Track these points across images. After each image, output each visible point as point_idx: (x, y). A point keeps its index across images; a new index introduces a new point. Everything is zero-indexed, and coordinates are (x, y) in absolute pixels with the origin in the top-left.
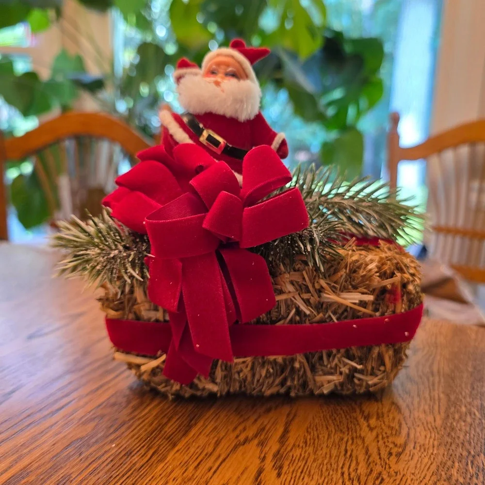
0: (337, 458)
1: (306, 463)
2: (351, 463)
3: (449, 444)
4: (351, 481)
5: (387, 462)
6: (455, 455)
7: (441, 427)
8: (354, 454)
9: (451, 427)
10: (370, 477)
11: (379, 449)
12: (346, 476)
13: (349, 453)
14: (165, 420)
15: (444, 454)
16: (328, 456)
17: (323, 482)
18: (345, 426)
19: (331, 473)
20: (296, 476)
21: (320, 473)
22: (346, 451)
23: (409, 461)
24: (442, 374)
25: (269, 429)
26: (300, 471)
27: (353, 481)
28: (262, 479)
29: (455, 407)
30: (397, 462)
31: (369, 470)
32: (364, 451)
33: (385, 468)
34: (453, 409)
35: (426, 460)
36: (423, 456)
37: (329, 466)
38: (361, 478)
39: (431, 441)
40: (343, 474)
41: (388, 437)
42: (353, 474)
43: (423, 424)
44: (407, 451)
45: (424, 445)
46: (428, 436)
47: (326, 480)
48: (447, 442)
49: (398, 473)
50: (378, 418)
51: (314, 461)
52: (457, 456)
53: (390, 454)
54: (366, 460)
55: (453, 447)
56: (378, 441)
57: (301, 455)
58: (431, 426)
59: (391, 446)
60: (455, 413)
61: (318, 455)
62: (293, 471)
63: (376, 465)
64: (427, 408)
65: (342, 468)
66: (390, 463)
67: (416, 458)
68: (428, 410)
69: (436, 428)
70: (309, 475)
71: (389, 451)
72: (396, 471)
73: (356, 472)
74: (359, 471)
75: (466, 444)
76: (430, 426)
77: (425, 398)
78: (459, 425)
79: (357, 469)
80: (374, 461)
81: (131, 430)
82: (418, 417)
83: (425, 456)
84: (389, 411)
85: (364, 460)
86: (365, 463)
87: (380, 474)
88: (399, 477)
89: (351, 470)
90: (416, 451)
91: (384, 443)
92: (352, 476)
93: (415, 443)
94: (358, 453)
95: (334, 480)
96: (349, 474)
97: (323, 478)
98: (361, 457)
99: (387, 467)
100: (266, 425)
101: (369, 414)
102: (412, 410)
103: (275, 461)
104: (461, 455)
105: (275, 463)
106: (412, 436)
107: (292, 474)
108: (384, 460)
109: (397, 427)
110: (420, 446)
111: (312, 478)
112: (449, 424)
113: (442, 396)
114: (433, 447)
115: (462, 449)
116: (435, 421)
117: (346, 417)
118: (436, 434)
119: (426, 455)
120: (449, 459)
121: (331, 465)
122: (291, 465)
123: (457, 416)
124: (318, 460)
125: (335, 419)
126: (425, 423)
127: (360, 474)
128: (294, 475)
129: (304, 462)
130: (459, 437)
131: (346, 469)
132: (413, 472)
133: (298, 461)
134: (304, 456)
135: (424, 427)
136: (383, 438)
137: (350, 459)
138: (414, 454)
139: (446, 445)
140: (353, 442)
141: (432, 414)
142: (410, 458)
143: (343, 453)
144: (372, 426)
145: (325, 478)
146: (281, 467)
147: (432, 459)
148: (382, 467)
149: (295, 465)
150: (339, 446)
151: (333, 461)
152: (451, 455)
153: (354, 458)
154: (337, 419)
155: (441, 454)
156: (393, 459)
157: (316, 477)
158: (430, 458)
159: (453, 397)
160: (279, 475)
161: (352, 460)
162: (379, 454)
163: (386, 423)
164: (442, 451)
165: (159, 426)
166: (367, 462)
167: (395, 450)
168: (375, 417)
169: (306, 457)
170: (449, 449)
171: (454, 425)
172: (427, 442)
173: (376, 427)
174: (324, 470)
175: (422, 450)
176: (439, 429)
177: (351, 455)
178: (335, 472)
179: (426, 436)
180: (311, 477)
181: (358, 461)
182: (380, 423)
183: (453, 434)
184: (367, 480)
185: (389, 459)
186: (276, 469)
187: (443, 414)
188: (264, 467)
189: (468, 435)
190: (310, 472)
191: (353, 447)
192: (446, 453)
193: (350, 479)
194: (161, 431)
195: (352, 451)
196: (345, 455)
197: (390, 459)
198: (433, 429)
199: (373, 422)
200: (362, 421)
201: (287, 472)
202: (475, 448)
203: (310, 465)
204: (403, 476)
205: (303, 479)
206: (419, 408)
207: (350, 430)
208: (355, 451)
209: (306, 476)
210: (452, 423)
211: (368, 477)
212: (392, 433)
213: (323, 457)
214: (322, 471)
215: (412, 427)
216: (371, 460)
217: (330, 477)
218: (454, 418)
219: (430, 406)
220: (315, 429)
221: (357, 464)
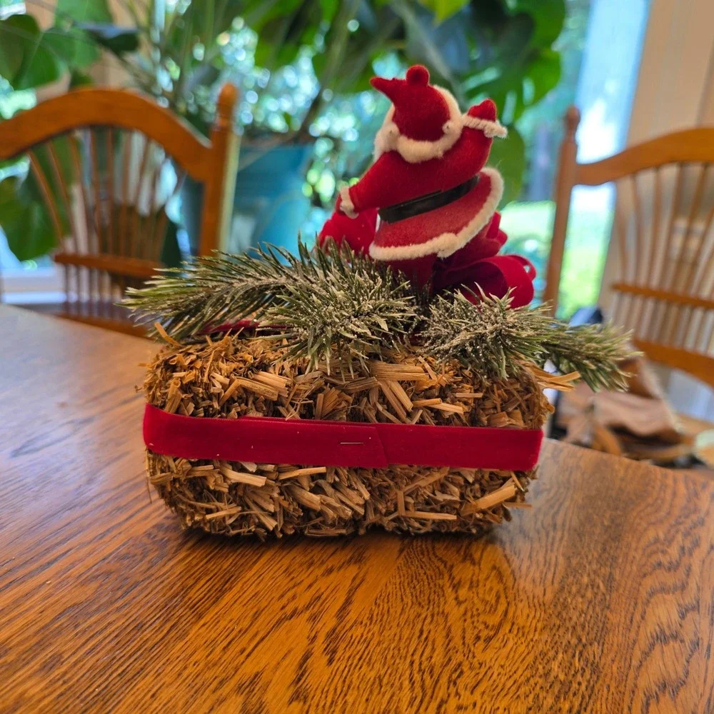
0: (408, 641)
1: (367, 647)
2: (425, 648)
3: (557, 627)
4: (421, 673)
5: (472, 649)
6: (561, 643)
7: (551, 603)
8: (431, 639)
9: (563, 604)
10: (446, 669)
11: (464, 631)
12: (416, 665)
13: (424, 636)
14: (191, 582)
15: (547, 641)
16: (397, 638)
17: (386, 673)
18: (426, 598)
19: (398, 661)
20: (351, 665)
21: (383, 661)
22: (421, 632)
23: (500, 648)
24: (567, 527)
25: (326, 599)
26: (358, 657)
27: (423, 673)
28: (309, 666)
29: (574, 577)
30: (484, 650)
31: (447, 660)
32: (444, 633)
33: (468, 657)
34: (571, 579)
35: (522, 648)
36: (519, 642)
37: (396, 652)
38: (435, 670)
39: (534, 622)
40: (412, 663)
41: (479, 615)
42: (425, 664)
43: (528, 598)
44: (500, 635)
45: (523, 627)
46: (531, 616)
47: (389, 671)
48: (554, 625)
49: (484, 665)
50: (471, 587)
51: (379, 643)
52: (564, 644)
53: (478, 638)
54: (445, 645)
55: (562, 631)
56: (465, 620)
57: (362, 636)
58: (538, 601)
59: (481, 627)
60: (573, 584)
61: (384, 636)
62: (349, 657)
63: (457, 652)
64: (537, 575)
65: (412, 655)
66: (475, 651)
67: (510, 644)
68: (539, 580)
69: (544, 605)
70: (369, 663)
71: (477, 635)
72: (481, 661)
73: (430, 661)
74: (433, 660)
75: (579, 629)
76: (536, 601)
77: (537, 561)
78: (574, 602)
79: (431, 657)
80: (455, 647)
81: (144, 594)
82: (524, 588)
83: (522, 643)
84: (487, 578)
85: (442, 645)
86: (443, 650)
87: (460, 665)
88: (483, 670)
89: (424, 658)
90: (511, 636)
91: (473, 623)
92: (423, 667)
93: (513, 624)
94: (437, 635)
95: (400, 671)
96: (421, 664)
97: (386, 667)
98: (440, 641)
99: (471, 655)
100: (323, 594)
101: (459, 582)
102: (517, 578)
103: (328, 642)
104: (569, 642)
105: (328, 645)
106: (510, 615)
107: (348, 661)
108: (468, 646)
109: (493, 602)
110: (518, 629)
111: (373, 667)
112: (561, 600)
113: (561, 560)
114: (535, 631)
115: (572, 635)
116: (544, 595)
117: (429, 584)
118: (543, 613)
119: (523, 641)
120: (552, 648)
121: (399, 650)
122: (347, 649)
123: (574, 589)
124: (383, 643)
125: (414, 587)
126: (531, 598)
127: (435, 664)
128: (350, 662)
129: (365, 645)
130: (570, 619)
131: (417, 657)
132: (502, 664)
133: (358, 643)
134: (367, 638)
135: (529, 603)
136: (472, 616)
137: (425, 644)
138: (508, 639)
139: (551, 629)
140: (432, 621)
141: (542, 584)
142: (503, 644)
143: (417, 634)
144: (461, 599)
145: (388, 668)
146: (334, 652)
147: (530, 647)
148: (464, 656)
149: (352, 649)
150: (414, 626)
151: (402, 645)
152: (556, 643)
153: (430, 643)
154: (417, 587)
155: (544, 641)
156: (481, 644)
157: (377, 666)
158: (527, 646)
159: (574, 562)
160: (330, 662)
161: (427, 645)
162: (464, 638)
163: (480, 596)
164: (545, 636)
165: (183, 589)
166: (446, 648)
167: (484, 634)
168: (467, 587)
169: (368, 639)
170: (555, 635)
171: (568, 602)
172: (529, 624)
173: (466, 600)
174: (389, 657)
175: (520, 634)
176: (547, 607)
177: (427, 638)
178: (403, 660)
179: (528, 616)
180: (371, 665)
181: (435, 647)
182: (472, 595)
183: (564, 615)
184: (441, 673)
185: (474, 644)
186: (327, 654)
187: (556, 585)
188: (313, 651)
189: (583, 615)
190: (370, 659)
191: (432, 627)
192: (549, 640)
193: (420, 670)
194: (184, 597)
195: (429, 632)
196: (419, 637)
197: (476, 645)
198: (540, 605)
199: (463, 593)
200: (449, 591)
201: (342, 658)
202: (588, 634)
203: (372, 650)
204: (489, 668)
205: (360, 668)
206: (527, 576)
207: (432, 603)
208: (432, 633)
209: (365, 664)
210: (565, 599)
211: (443, 669)
212: (485, 609)
213: (390, 640)
214: (386, 658)
215: (513, 603)
216: (451, 645)
217: (395, 666)
218: (570, 592)
219: (542, 573)
220: (386, 600)
221: (433, 650)
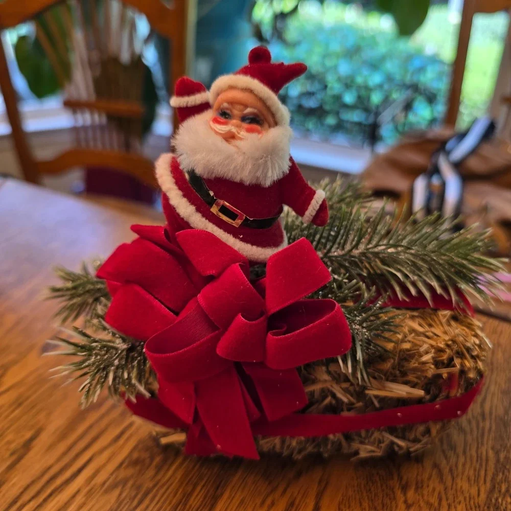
7: (485, 505)
9: (495, 505)
14: (190, 488)
18: (380, 501)
24: (493, 416)
25: (299, 504)
29: (503, 474)
34: (500, 476)
43: (465, 499)
50: (417, 489)
58: (474, 503)
60: (502, 483)
64: (472, 473)
68: (473, 478)
69: (479, 507)
76: (472, 502)
77: (471, 457)
82: (461, 487)
84: (429, 479)
100: (295, 498)
101: (407, 483)
102: (455, 476)
109: (436, 504)
112: (493, 501)
113: (491, 453)
116: (479, 495)
117: (382, 486)
123: (503, 489)
125: (370, 490)
126: (468, 499)
135: (466, 505)
141: (476, 484)
144: (409, 501)
154: (372, 489)
159: (502, 456)
163: (425, 497)
165: (183, 497)
168: (413, 487)
171: (499, 503)
173: (413, 503)
176: (481, 509)
182: (418, 497)
187: (488, 484)
198: (476, 507)
199: (411, 494)
200: (399, 493)
206: (463, 474)
207: (385, 508)
210: (497, 499)
215: (453, 504)
218: (500, 492)
219: (475, 470)
220: (347, 505)
